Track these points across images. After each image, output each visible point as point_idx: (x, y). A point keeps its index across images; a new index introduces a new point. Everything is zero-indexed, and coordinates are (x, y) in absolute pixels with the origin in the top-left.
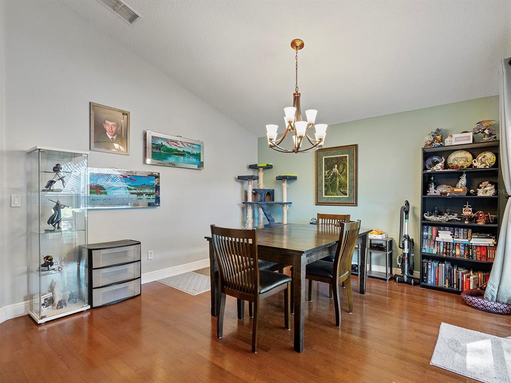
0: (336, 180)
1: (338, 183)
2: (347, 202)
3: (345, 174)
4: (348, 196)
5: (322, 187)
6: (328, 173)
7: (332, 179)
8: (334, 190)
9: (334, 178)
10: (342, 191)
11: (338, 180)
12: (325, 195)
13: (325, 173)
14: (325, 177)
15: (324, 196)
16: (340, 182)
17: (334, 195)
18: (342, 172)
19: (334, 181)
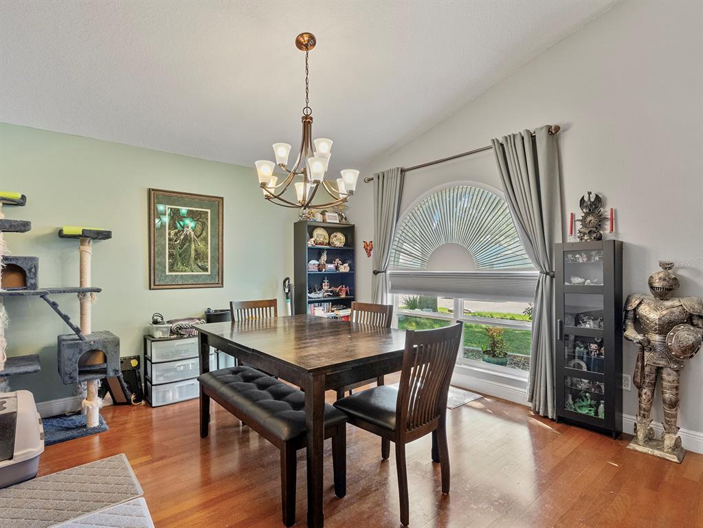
0: (190, 246)
1: (193, 253)
2: (208, 282)
3: (205, 239)
4: (209, 273)
5: (165, 257)
6: (176, 234)
7: (182, 245)
8: (185, 262)
9: (187, 244)
10: (200, 264)
11: (193, 246)
12: (170, 271)
13: (169, 234)
14: (170, 240)
15: (167, 273)
16: (196, 251)
17: (185, 271)
18: (200, 235)
19: (186, 249)
